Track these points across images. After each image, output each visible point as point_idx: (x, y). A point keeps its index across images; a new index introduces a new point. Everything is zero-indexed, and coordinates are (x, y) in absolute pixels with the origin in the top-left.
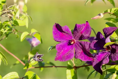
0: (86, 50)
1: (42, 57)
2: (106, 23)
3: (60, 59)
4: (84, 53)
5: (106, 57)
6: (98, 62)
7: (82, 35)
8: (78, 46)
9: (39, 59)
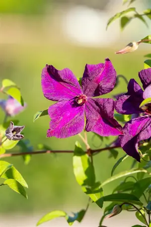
0: (106, 114)
1: (21, 130)
2: (145, 62)
3: (57, 134)
4: (103, 121)
5: (147, 127)
6: (131, 137)
7: (99, 85)
8: (91, 107)
9: (17, 136)
